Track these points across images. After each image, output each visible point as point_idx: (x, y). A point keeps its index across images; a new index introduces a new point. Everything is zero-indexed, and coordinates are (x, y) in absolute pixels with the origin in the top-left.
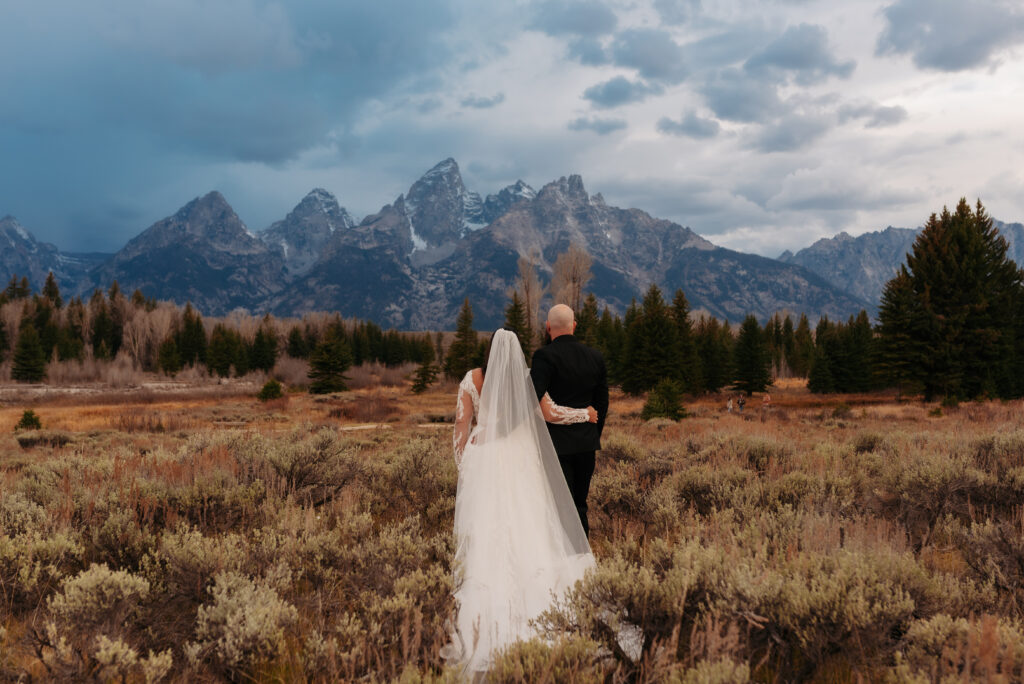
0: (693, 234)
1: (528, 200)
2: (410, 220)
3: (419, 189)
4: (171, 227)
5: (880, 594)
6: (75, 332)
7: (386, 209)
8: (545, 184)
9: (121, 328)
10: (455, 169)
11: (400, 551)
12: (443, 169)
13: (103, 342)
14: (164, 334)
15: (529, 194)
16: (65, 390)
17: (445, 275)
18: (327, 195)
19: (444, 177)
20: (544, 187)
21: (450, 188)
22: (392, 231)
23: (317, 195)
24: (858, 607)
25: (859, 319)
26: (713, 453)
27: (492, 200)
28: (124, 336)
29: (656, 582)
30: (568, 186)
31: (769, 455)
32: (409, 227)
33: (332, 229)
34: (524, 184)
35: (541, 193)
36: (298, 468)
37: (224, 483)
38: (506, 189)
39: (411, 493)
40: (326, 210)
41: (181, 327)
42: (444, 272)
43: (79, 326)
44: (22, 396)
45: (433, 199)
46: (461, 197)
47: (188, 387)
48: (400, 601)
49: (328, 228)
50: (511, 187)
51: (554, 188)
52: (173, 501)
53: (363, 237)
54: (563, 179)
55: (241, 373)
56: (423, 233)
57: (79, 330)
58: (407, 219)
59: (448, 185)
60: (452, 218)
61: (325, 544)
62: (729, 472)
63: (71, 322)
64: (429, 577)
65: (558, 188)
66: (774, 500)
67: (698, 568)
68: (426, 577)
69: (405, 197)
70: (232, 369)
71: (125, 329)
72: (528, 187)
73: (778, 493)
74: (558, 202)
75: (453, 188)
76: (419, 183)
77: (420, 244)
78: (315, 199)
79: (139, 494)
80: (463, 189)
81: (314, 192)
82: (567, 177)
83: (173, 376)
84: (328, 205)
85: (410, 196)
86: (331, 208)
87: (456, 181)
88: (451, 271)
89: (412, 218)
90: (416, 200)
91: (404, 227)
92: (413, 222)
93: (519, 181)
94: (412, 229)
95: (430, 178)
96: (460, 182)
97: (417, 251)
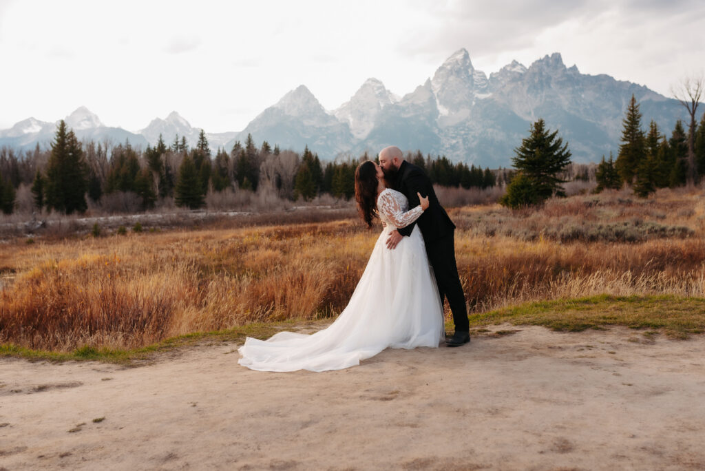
0: (650, 90)
1: (521, 74)
2: (436, 95)
3: (441, 73)
4: (275, 112)
6: (223, 172)
7: (419, 88)
8: (534, 61)
9: (258, 168)
10: (466, 57)
12: (460, 57)
13: (245, 179)
16: (225, 214)
17: (463, 132)
18: (377, 81)
19: (459, 62)
20: (533, 64)
21: (464, 70)
22: (423, 103)
23: (370, 82)
27: (494, 76)
28: (261, 173)
30: (551, 61)
32: (435, 100)
33: (382, 105)
34: (517, 63)
35: (531, 68)
38: (504, 68)
40: (377, 92)
42: (461, 130)
43: (226, 168)
45: (452, 78)
46: (471, 76)
49: (379, 104)
50: (508, 65)
51: (541, 64)
53: (404, 109)
54: (547, 56)
56: (445, 103)
57: (226, 171)
58: (434, 94)
59: (462, 68)
60: (466, 91)
63: (220, 165)
65: (544, 63)
69: (431, 79)
71: (261, 168)
72: (521, 65)
74: (544, 74)
75: (466, 70)
76: (441, 69)
77: (443, 111)
78: (370, 85)
80: (473, 70)
81: (368, 80)
82: (550, 56)
83: (311, 200)
84: (379, 88)
85: (434, 78)
86: (380, 90)
87: (468, 64)
88: (466, 129)
89: (438, 94)
90: (439, 80)
91: (432, 100)
92: (438, 95)
93: (514, 61)
94: (438, 101)
95: (449, 64)
96: (470, 66)
97: (441, 117)
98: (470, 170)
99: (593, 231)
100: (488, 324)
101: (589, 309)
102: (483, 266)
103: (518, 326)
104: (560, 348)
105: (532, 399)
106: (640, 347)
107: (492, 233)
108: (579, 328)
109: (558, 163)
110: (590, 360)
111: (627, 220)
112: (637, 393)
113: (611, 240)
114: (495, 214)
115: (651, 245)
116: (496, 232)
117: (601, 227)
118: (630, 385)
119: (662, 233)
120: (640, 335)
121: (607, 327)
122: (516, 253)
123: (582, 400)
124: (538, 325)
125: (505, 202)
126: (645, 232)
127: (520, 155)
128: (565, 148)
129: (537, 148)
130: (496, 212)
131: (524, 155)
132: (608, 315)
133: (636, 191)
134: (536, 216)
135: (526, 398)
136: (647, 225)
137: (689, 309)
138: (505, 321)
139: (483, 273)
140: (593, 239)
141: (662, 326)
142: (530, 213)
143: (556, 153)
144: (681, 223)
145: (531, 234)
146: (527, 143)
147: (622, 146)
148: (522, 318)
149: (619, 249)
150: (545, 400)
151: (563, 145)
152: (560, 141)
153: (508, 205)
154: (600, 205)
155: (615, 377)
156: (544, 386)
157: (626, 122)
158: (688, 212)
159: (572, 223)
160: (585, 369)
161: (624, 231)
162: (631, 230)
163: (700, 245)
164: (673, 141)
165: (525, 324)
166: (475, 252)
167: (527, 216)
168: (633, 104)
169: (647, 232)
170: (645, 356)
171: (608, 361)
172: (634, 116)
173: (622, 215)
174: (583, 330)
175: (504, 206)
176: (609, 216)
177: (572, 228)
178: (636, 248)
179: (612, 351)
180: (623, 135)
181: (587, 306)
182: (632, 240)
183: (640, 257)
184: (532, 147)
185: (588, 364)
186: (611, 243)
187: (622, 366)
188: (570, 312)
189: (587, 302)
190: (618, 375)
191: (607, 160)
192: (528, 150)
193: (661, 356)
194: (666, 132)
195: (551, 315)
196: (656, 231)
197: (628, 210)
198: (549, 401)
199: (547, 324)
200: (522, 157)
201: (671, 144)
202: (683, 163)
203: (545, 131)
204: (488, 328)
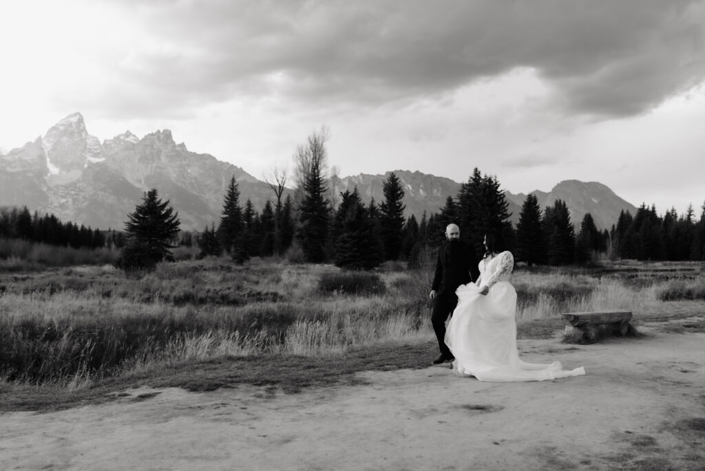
0: (244, 172)
1: (134, 145)
2: (47, 153)
3: (54, 132)
7: (29, 144)
10: (81, 120)
12: (74, 120)
15: (134, 140)
17: (73, 192)
19: (73, 125)
20: (146, 136)
21: (77, 133)
22: (32, 160)
27: (107, 143)
30: (162, 136)
32: (45, 158)
34: (131, 133)
35: (143, 140)
38: (118, 137)
42: (72, 190)
45: (64, 139)
46: (85, 139)
50: (122, 135)
51: (153, 137)
53: (10, 163)
54: (159, 131)
56: (55, 162)
58: (44, 152)
59: (76, 131)
60: (78, 153)
65: (155, 137)
69: (43, 137)
72: (134, 136)
74: (155, 147)
75: (79, 133)
76: (54, 128)
77: (53, 169)
80: (87, 134)
82: (161, 131)
85: (46, 137)
87: (81, 128)
88: (77, 190)
89: (48, 152)
90: (51, 140)
91: (42, 158)
92: (49, 154)
93: (128, 131)
94: (48, 160)
95: (63, 125)
96: (84, 130)
97: (51, 175)
98: (79, 229)
99: (202, 295)
100: (127, 388)
101: (215, 369)
102: (100, 327)
103: (156, 389)
104: (199, 407)
105: (186, 458)
106: (265, 402)
107: (107, 294)
108: (212, 387)
109: (168, 229)
110: (228, 416)
111: (230, 284)
112: (271, 443)
113: (218, 303)
114: (108, 275)
115: (250, 307)
116: (111, 294)
117: (209, 291)
118: (264, 436)
119: (258, 297)
120: (262, 390)
121: (234, 385)
122: (133, 314)
123: (228, 454)
124: (174, 386)
125: (118, 264)
126: (245, 295)
127: (133, 220)
128: (175, 216)
129: (150, 216)
130: (109, 273)
131: (137, 220)
132: (232, 374)
133: (234, 258)
134: (148, 278)
135: (180, 458)
136: (246, 289)
137: (295, 365)
138: (143, 384)
139: (101, 334)
140: (202, 301)
141: (278, 382)
142: (142, 275)
143: (166, 221)
144: (272, 288)
145: (146, 296)
146: (140, 209)
147: (223, 218)
148: (158, 380)
149: (225, 310)
150: (197, 457)
151: (173, 214)
152: (170, 210)
153: (121, 267)
154: (205, 270)
155: (251, 430)
156: (193, 444)
157: (227, 198)
158: (276, 279)
159: (183, 286)
160: (225, 425)
161: (228, 294)
162: (233, 294)
163: (288, 306)
164: (263, 217)
165: (162, 386)
166: (91, 313)
167: (139, 278)
168: (233, 183)
169: (246, 296)
170: (270, 409)
171: (243, 416)
172: (234, 193)
173: (224, 280)
174: (215, 389)
175: (117, 268)
176: (213, 281)
177: (184, 291)
178: (239, 310)
179: (243, 406)
180: (224, 209)
181: (213, 366)
182: (235, 303)
183: (242, 318)
184: (145, 214)
185: (226, 420)
186: (218, 305)
187: (255, 419)
188: (200, 373)
189: (212, 362)
190: (254, 428)
191: (210, 229)
192: (141, 216)
193: (282, 408)
194: (259, 209)
195: (183, 376)
196: (253, 295)
197: (229, 275)
198: (201, 458)
199: (182, 385)
200: (135, 222)
201: (262, 220)
202: (270, 236)
203: (158, 200)
204: (127, 392)
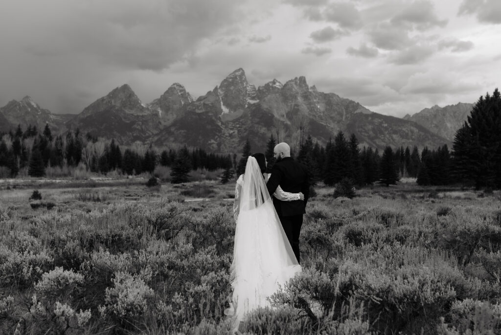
0: (361, 106)
1: (278, 89)
2: (221, 98)
3: (225, 83)
4: (105, 102)
5: (439, 288)
6: (58, 152)
7: (209, 93)
8: (288, 81)
9: (81, 151)
10: (243, 73)
11: (205, 263)
12: (238, 73)
13: (72, 158)
14: (101, 154)
15: (279, 86)
16: (54, 181)
17: (238, 126)
18: (180, 86)
19: (238, 77)
20: (287, 82)
21: (241, 83)
22: (212, 104)
23: (175, 86)
24: (428, 294)
25: (443, 148)
26: (364, 215)
27: (261, 89)
28: (82, 154)
29: (330, 280)
30: (299, 82)
31: (392, 216)
32: (220, 102)
33: (183, 103)
34: (277, 81)
35: (285, 85)
36: (159, 221)
37: (123, 228)
38: (268, 84)
39: (215, 233)
40: (180, 94)
41: (110, 150)
42: (237, 124)
43: (60, 150)
44: (33, 183)
45: (232, 88)
46: (246, 87)
47: (112, 180)
48: (203, 287)
49: (181, 102)
50: (271, 82)
51: (292, 83)
52: (98, 236)
53: (198, 107)
54: (296, 78)
55: (138, 173)
56: (227, 105)
57: (61, 152)
58: (219, 98)
59: (240, 81)
60: (241, 98)
61: (169, 258)
62: (371, 225)
63: (57, 148)
64: (218, 276)
65: (294, 83)
66: (393, 239)
67: (350, 273)
68: (216, 275)
69: (218, 87)
70: (134, 171)
71: (82, 151)
72: (279, 82)
73: (395, 236)
74: (294, 90)
75: (242, 83)
76: (225, 80)
77: (225, 110)
78: (175, 88)
79: (82, 233)
80: (247, 83)
81: (174, 84)
82: (298, 78)
83: (105, 174)
84: (181, 91)
85: (221, 87)
86: (182, 93)
87: (243, 79)
88: (241, 124)
89: (222, 98)
90: (224, 89)
91: (218, 102)
92: (222, 99)
93: (274, 79)
94: (222, 103)
95: (231, 78)
96: (245, 80)
97: (224, 114)
